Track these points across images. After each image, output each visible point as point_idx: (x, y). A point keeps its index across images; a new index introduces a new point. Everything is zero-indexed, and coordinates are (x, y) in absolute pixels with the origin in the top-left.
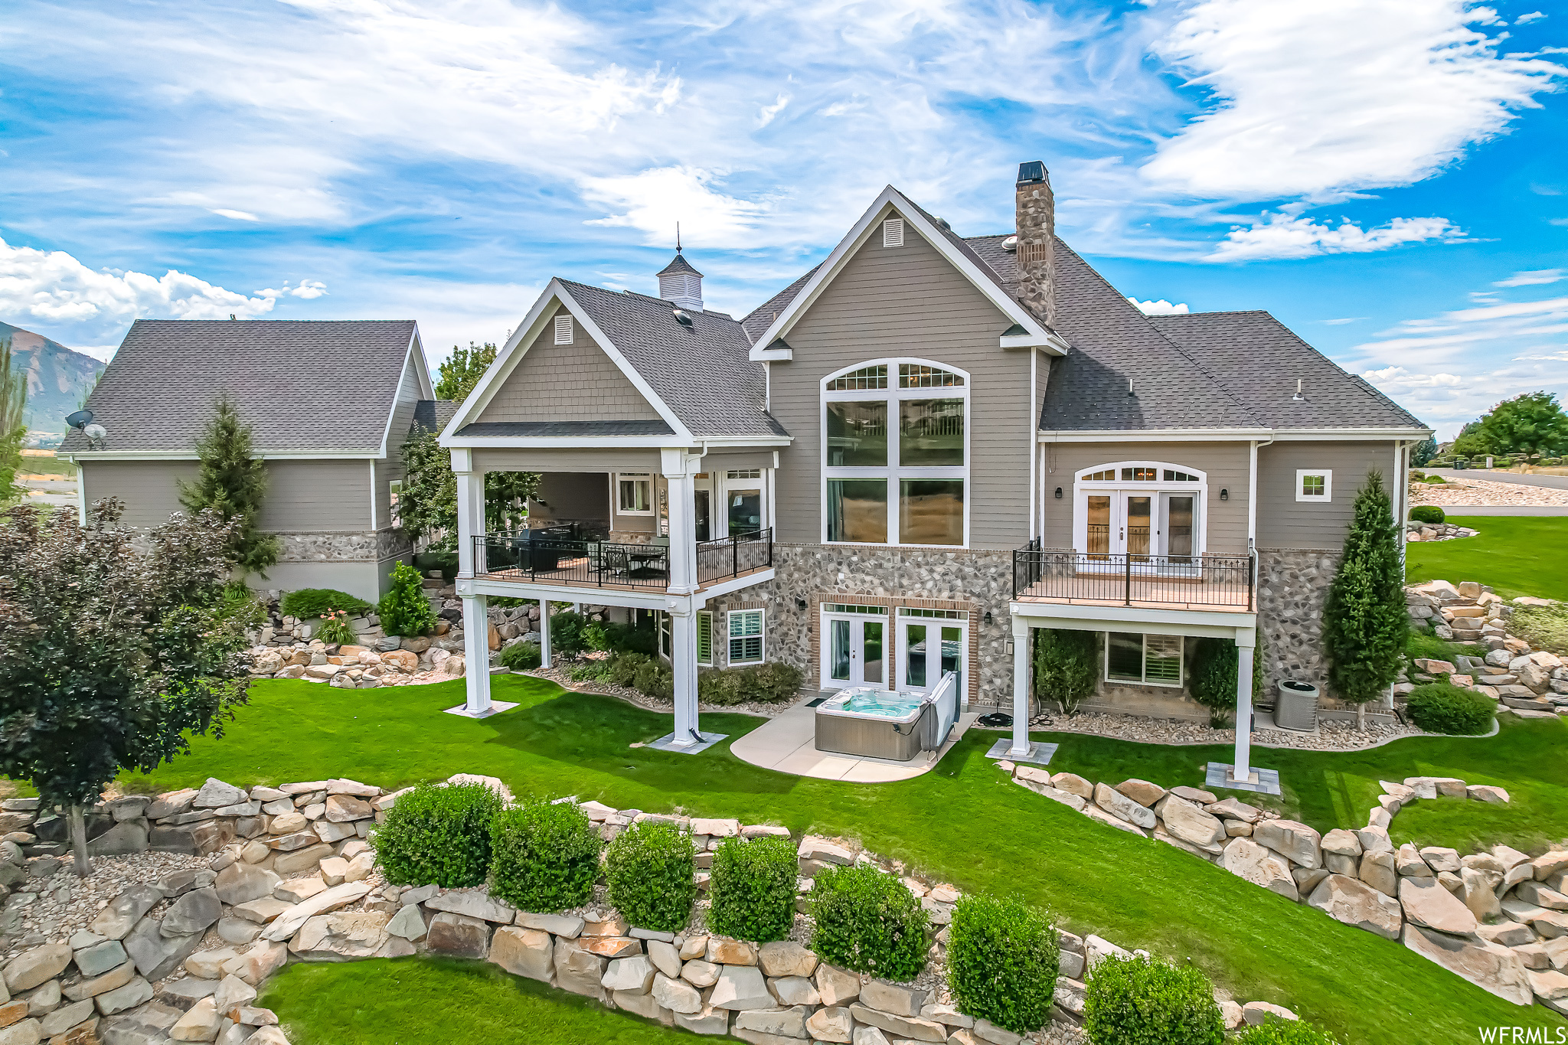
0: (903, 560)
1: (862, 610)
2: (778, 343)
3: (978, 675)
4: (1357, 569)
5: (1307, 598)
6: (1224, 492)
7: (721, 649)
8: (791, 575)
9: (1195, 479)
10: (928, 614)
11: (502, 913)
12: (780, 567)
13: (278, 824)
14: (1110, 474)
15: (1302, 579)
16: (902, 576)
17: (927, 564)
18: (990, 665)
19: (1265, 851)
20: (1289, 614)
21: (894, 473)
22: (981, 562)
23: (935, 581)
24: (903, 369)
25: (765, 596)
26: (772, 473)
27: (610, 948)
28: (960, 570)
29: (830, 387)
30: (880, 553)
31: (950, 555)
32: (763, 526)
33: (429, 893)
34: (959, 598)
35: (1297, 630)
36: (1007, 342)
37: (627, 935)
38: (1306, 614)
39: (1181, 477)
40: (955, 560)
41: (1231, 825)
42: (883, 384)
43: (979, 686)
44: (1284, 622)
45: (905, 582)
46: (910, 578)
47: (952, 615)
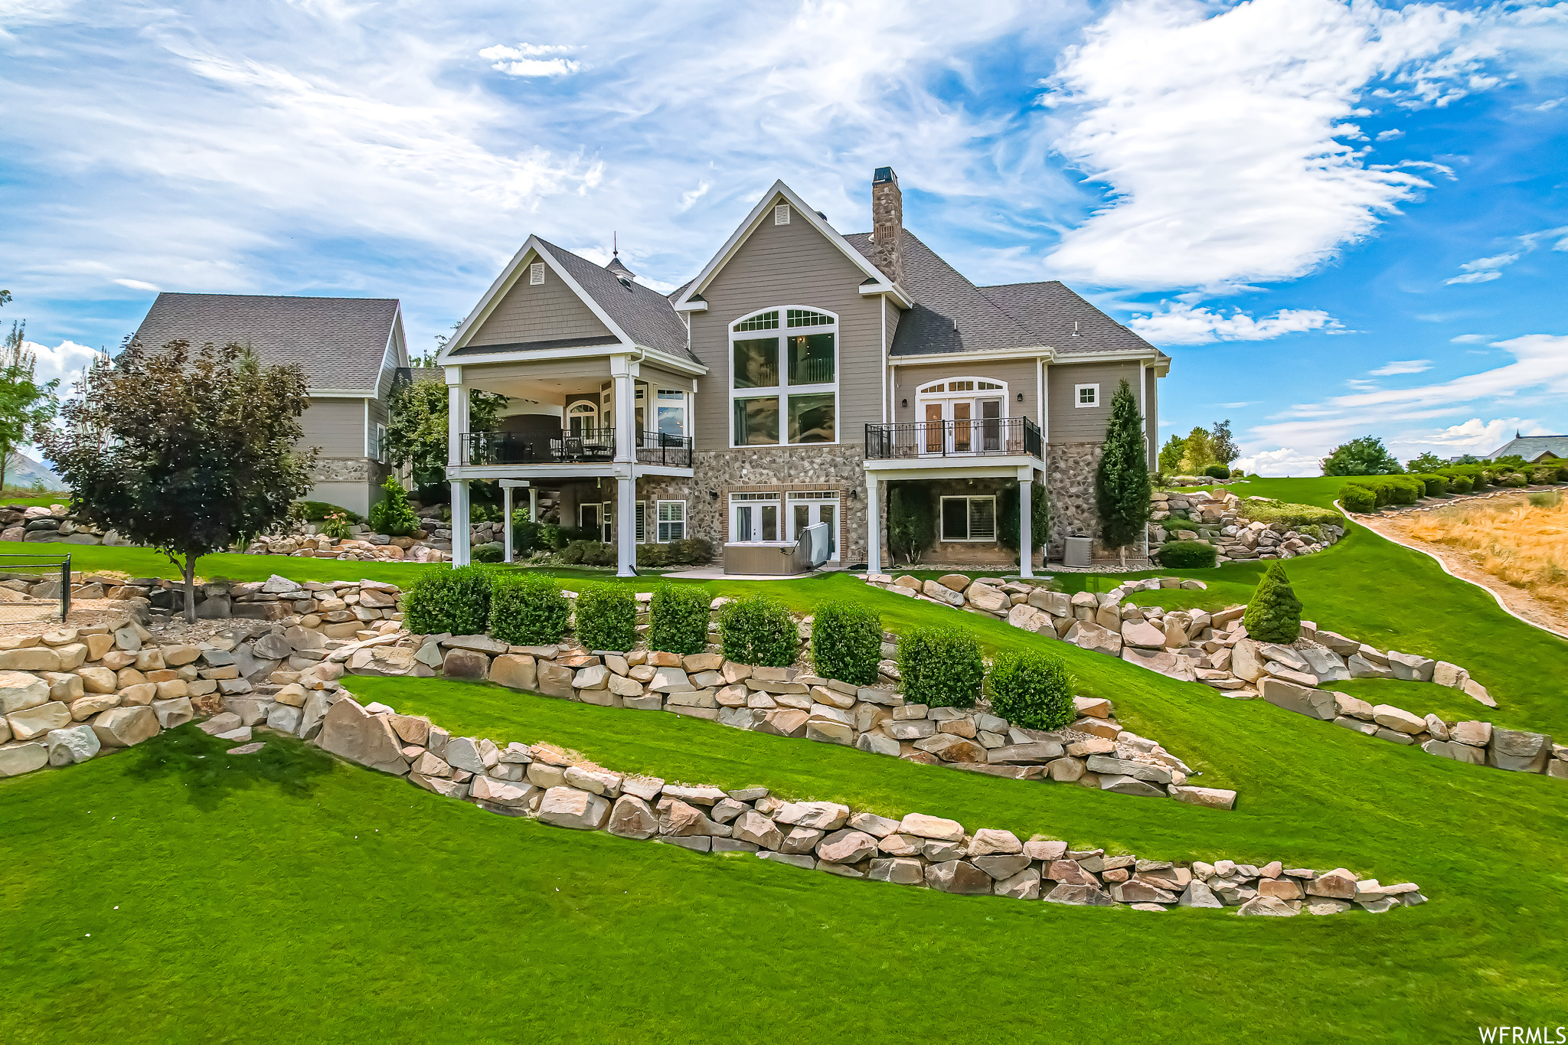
0: (791, 456)
1: (761, 497)
2: (697, 298)
3: (847, 538)
4: (1113, 446)
5: (1086, 478)
6: (1020, 396)
7: (652, 530)
8: (706, 474)
9: (1001, 387)
10: (810, 495)
11: (499, 646)
12: (698, 468)
13: (326, 604)
14: (941, 388)
15: (1081, 464)
16: (790, 468)
17: (809, 457)
18: (855, 530)
19: (1036, 610)
20: (1073, 490)
21: (784, 390)
22: (848, 453)
23: (813, 468)
24: (790, 313)
25: (686, 491)
26: (692, 397)
27: (577, 662)
28: (833, 460)
29: (737, 329)
30: (774, 452)
31: (826, 450)
32: (685, 434)
33: (446, 638)
34: (832, 481)
35: (1080, 502)
36: (865, 290)
37: (590, 655)
38: (1086, 490)
39: (991, 386)
40: (829, 453)
41: (1014, 596)
42: (776, 325)
43: (848, 547)
44: (1071, 496)
45: (792, 472)
46: (796, 469)
47: (827, 495)
